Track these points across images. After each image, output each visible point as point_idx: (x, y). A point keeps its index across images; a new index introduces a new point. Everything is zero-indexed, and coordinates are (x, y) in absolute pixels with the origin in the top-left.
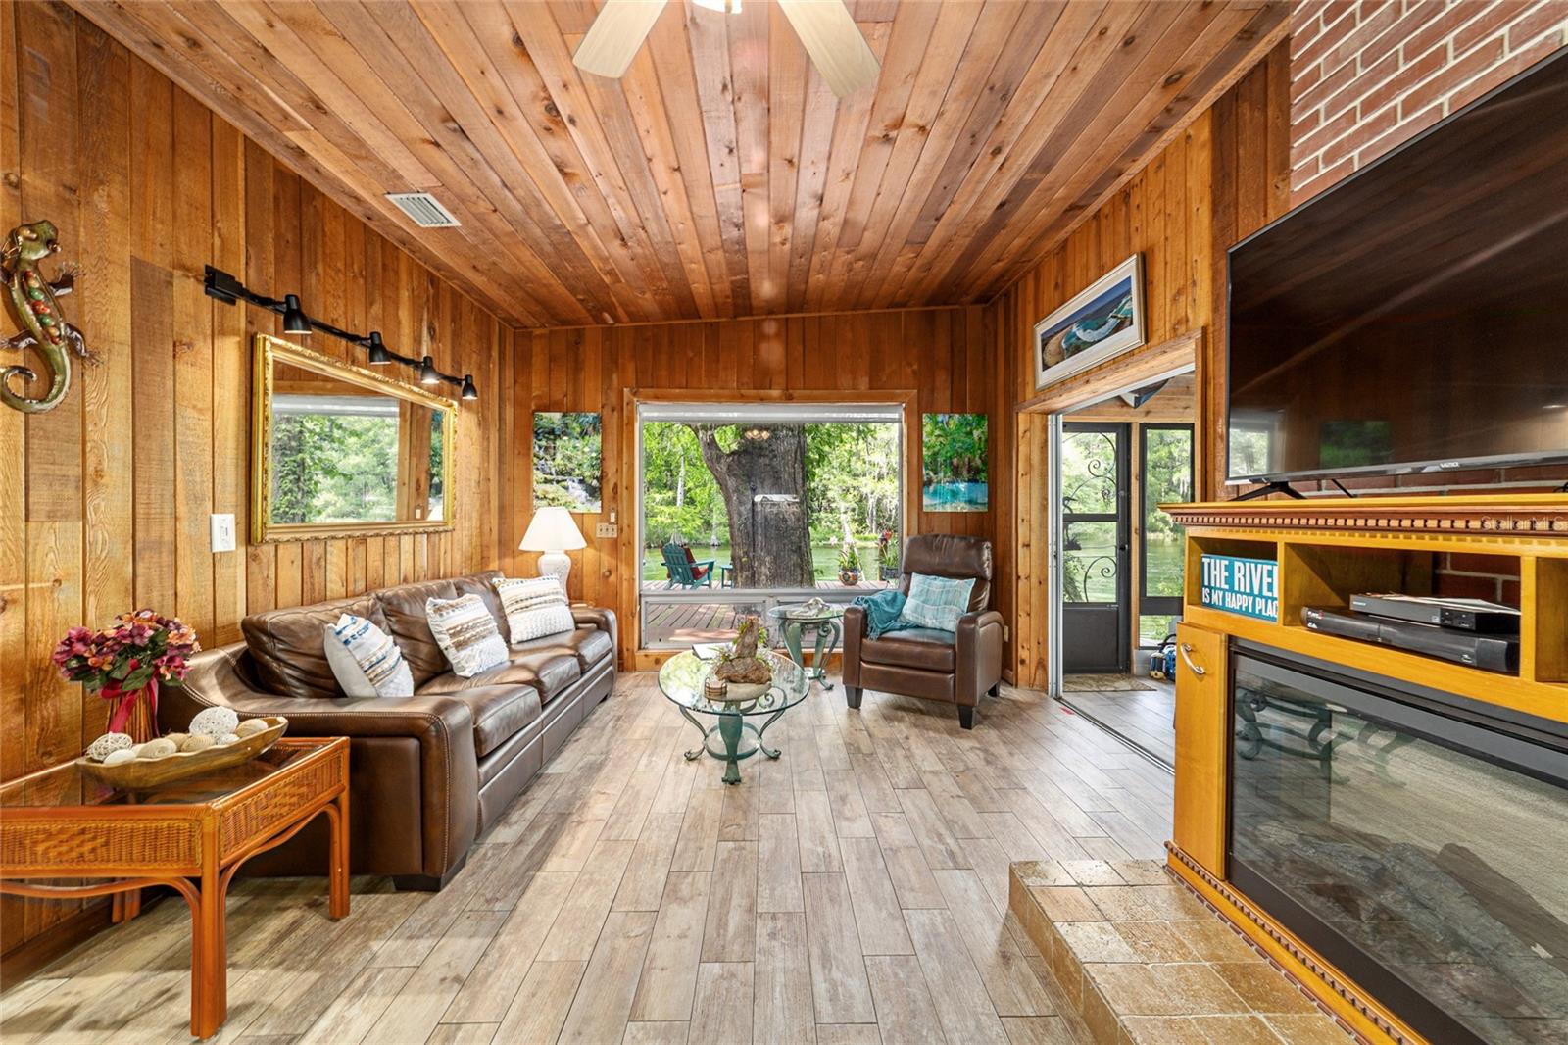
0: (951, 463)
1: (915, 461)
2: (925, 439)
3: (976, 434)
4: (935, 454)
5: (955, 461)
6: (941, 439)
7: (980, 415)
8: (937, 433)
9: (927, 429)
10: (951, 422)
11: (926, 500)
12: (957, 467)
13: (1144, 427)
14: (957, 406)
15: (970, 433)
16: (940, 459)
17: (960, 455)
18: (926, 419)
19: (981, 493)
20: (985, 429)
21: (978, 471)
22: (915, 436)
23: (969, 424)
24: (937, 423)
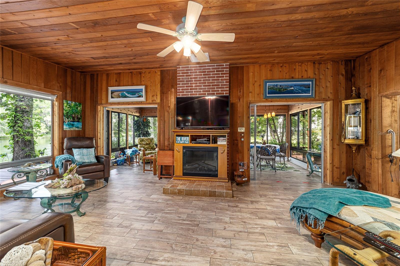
0: (72, 116)
1: (61, 114)
2: (64, 108)
3: (79, 108)
4: (67, 113)
5: (73, 115)
6: (69, 109)
7: (80, 104)
8: (68, 106)
9: (65, 105)
10: (72, 104)
11: (65, 127)
12: (74, 117)
13: (112, 112)
14: (73, 99)
15: (77, 108)
16: (69, 114)
17: (75, 114)
18: (64, 102)
19: (80, 125)
20: (81, 107)
21: (79, 119)
22: (61, 107)
23: (77, 105)
24: (68, 103)
